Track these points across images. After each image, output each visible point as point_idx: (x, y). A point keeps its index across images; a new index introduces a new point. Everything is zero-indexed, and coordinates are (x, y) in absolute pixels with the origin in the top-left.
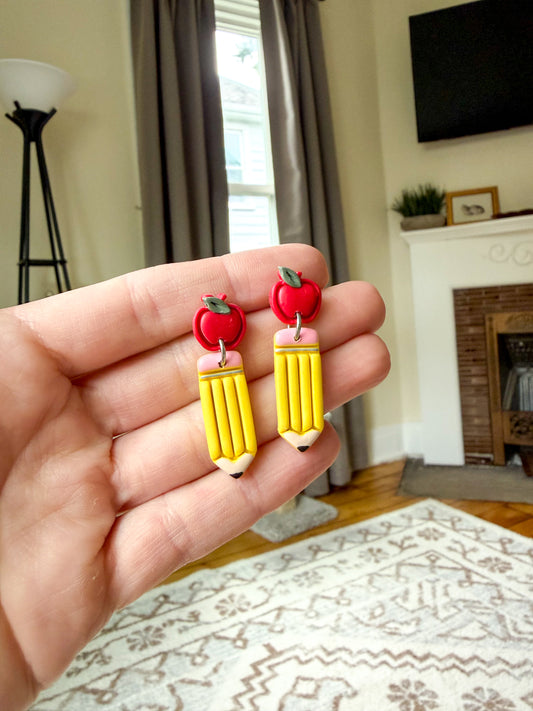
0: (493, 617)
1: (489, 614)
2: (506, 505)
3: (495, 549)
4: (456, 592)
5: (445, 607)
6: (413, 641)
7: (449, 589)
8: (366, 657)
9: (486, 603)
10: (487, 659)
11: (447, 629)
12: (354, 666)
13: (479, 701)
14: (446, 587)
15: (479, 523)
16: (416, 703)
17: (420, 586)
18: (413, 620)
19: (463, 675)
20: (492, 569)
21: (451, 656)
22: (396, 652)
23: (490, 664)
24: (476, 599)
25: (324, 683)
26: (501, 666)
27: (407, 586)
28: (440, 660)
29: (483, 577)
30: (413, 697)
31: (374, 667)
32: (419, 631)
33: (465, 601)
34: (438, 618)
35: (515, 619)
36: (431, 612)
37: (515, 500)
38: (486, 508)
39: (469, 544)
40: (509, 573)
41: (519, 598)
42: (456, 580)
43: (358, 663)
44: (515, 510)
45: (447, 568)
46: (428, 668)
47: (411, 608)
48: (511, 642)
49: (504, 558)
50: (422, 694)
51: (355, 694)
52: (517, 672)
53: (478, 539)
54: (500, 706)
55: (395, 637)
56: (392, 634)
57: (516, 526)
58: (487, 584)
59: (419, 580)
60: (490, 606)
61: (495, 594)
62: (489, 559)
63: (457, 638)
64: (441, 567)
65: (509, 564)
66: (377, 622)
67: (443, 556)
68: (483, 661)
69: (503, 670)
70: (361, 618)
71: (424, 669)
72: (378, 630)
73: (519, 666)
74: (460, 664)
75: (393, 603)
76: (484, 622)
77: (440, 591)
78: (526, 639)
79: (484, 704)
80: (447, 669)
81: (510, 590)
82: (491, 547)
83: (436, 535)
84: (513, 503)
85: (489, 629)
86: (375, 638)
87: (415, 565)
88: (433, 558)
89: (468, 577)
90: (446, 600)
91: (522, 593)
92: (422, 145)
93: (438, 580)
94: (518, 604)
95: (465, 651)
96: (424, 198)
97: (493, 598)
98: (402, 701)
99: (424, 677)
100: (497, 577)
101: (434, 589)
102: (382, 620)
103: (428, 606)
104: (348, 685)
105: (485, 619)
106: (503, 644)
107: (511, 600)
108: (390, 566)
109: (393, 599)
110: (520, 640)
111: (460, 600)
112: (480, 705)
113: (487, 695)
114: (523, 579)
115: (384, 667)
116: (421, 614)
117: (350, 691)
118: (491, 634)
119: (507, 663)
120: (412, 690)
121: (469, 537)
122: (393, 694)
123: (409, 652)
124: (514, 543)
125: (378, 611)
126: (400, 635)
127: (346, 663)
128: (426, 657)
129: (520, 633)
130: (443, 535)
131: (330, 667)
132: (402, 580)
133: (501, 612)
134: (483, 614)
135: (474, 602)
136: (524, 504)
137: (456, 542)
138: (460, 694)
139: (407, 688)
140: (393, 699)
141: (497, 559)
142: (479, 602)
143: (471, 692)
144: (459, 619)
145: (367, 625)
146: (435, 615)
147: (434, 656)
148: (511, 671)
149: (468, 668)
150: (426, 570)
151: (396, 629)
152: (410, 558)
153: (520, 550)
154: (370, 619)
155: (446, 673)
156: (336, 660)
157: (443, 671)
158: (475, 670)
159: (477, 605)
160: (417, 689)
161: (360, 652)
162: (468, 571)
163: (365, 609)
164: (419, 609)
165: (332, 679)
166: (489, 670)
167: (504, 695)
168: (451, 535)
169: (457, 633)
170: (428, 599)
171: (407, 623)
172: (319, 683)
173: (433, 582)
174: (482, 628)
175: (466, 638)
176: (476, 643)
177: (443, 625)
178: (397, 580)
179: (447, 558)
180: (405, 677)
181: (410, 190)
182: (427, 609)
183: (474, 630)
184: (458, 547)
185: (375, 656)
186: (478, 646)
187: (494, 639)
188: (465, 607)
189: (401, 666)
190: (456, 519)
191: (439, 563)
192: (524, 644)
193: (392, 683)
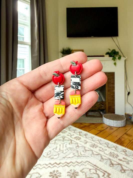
0: (76, 151)
1: (75, 151)
2: (81, 124)
3: (78, 134)
4: (68, 146)
5: (65, 150)
6: (57, 160)
7: (67, 145)
8: (45, 166)
9: (75, 148)
10: (74, 162)
11: (65, 156)
12: (41, 169)
13: (71, 173)
14: (66, 145)
15: (75, 128)
16: (56, 176)
17: (60, 145)
18: (57, 154)
19: (68, 167)
20: (77, 140)
21: (66, 162)
22: (52, 163)
23: (74, 163)
24: (72, 147)
25: (33, 175)
26: (77, 163)
27: (57, 146)
28: (63, 164)
29: (75, 141)
30: (55, 175)
31: (46, 168)
32: (59, 157)
33: (70, 148)
34: (63, 153)
35: (81, 151)
36: (62, 152)
37: (83, 122)
38: (77, 125)
39: (72, 133)
40: (80, 140)
41: (82, 146)
42: (68, 143)
43: (43, 168)
44: (83, 125)
45: (67, 140)
46: (60, 166)
47: (57, 151)
48: (79, 157)
49: (80, 136)
50: (58, 174)
51: (41, 176)
52: (80, 164)
53: (74, 132)
54: (75, 174)
55: (53, 159)
56: (52, 159)
57: (83, 129)
58: (75, 143)
59: (60, 144)
60: (76, 149)
61: (77, 145)
62: (76, 137)
63: (67, 158)
64: (65, 140)
65: (80, 138)
66: (48, 156)
67: (66, 137)
68: (73, 163)
69: (77, 164)
70: (45, 155)
71: (59, 167)
72: (49, 158)
73: (80, 163)
74: (67, 164)
75: (53, 150)
76: (74, 153)
77: (64, 146)
78: (82, 156)
79: (72, 174)
80: (64, 166)
81: (80, 144)
82: (77, 134)
83: (65, 132)
84: (83, 123)
85: (75, 154)
86: (48, 160)
87: (59, 140)
88: (64, 138)
89: (71, 142)
90: (66, 148)
91: (83, 145)
92: (68, 38)
93: (64, 143)
94: (82, 147)
95: (68, 161)
96: (67, 50)
97: (76, 147)
98: (53, 176)
99: (59, 169)
100: (78, 141)
101: (63, 146)
102: (50, 155)
103: (61, 150)
104: (39, 174)
105: (74, 152)
106: (78, 158)
107: (80, 147)
108: (53, 141)
109: (53, 149)
110: (81, 156)
111: (69, 148)
112: (71, 174)
113: (73, 171)
114: (83, 141)
115: (49, 168)
116: (59, 152)
117: (39, 176)
118: (75, 156)
119: (78, 162)
120: (55, 173)
121: (72, 132)
122: (51, 175)
123: (56, 163)
124: (82, 133)
125: (49, 153)
126: (54, 159)
127: (39, 168)
128: (60, 164)
129: (81, 154)
130: (66, 132)
131: (35, 170)
132: (56, 144)
133: (78, 150)
134: (74, 151)
135: (72, 148)
136: (85, 123)
137: (69, 133)
138: (67, 172)
139: (54, 173)
140: (50, 176)
141: (78, 137)
142: (73, 148)
143: (69, 171)
144: (68, 153)
145: (46, 157)
146: (63, 152)
147: (61, 163)
148: (79, 164)
149: (69, 165)
150: (62, 141)
151: (53, 157)
152: (58, 138)
153: (83, 134)
154: (47, 155)
155: (64, 167)
156: (37, 168)
157: (63, 167)
158: (71, 165)
159: (73, 149)
160: (57, 172)
161: (43, 165)
162: (71, 140)
163: (46, 153)
164: (59, 151)
165: (35, 173)
166: (74, 165)
167: (77, 171)
168: (69, 132)
169: (67, 157)
170: (62, 149)
171: (56, 155)
172: (32, 175)
173: (63, 144)
174: (73, 154)
175: (69, 157)
176: (72, 158)
177: (64, 155)
178: (55, 144)
179: (67, 137)
180: (54, 170)
181: (64, 48)
182: (61, 151)
183: (71, 155)
184: (70, 135)
185: (47, 165)
186: (72, 159)
187: (76, 157)
188: (70, 149)
189: (53, 167)
190: (70, 128)
191: (65, 139)
192: (82, 157)
193: (51, 172)
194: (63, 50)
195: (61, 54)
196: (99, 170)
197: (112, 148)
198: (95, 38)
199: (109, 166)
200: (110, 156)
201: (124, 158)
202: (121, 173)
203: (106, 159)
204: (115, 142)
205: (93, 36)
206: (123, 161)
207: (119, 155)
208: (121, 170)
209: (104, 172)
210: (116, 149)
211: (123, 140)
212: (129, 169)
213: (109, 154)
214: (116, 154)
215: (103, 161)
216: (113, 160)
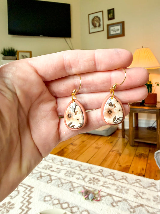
181: (6, 48)
194: (4, 50)
195: (2, 56)
196: (22, 186)
197: (48, 161)
198: (44, 37)
199: (37, 180)
200: (43, 169)
201: (57, 168)
202: (46, 184)
203: (36, 173)
204: (55, 154)
205: (42, 36)
206: (55, 171)
207: (53, 166)
208: (48, 181)
209: (27, 187)
210: (53, 160)
211: (65, 150)
212: (58, 178)
213: (43, 167)
214: (50, 166)
215: (32, 175)
216: (43, 172)
